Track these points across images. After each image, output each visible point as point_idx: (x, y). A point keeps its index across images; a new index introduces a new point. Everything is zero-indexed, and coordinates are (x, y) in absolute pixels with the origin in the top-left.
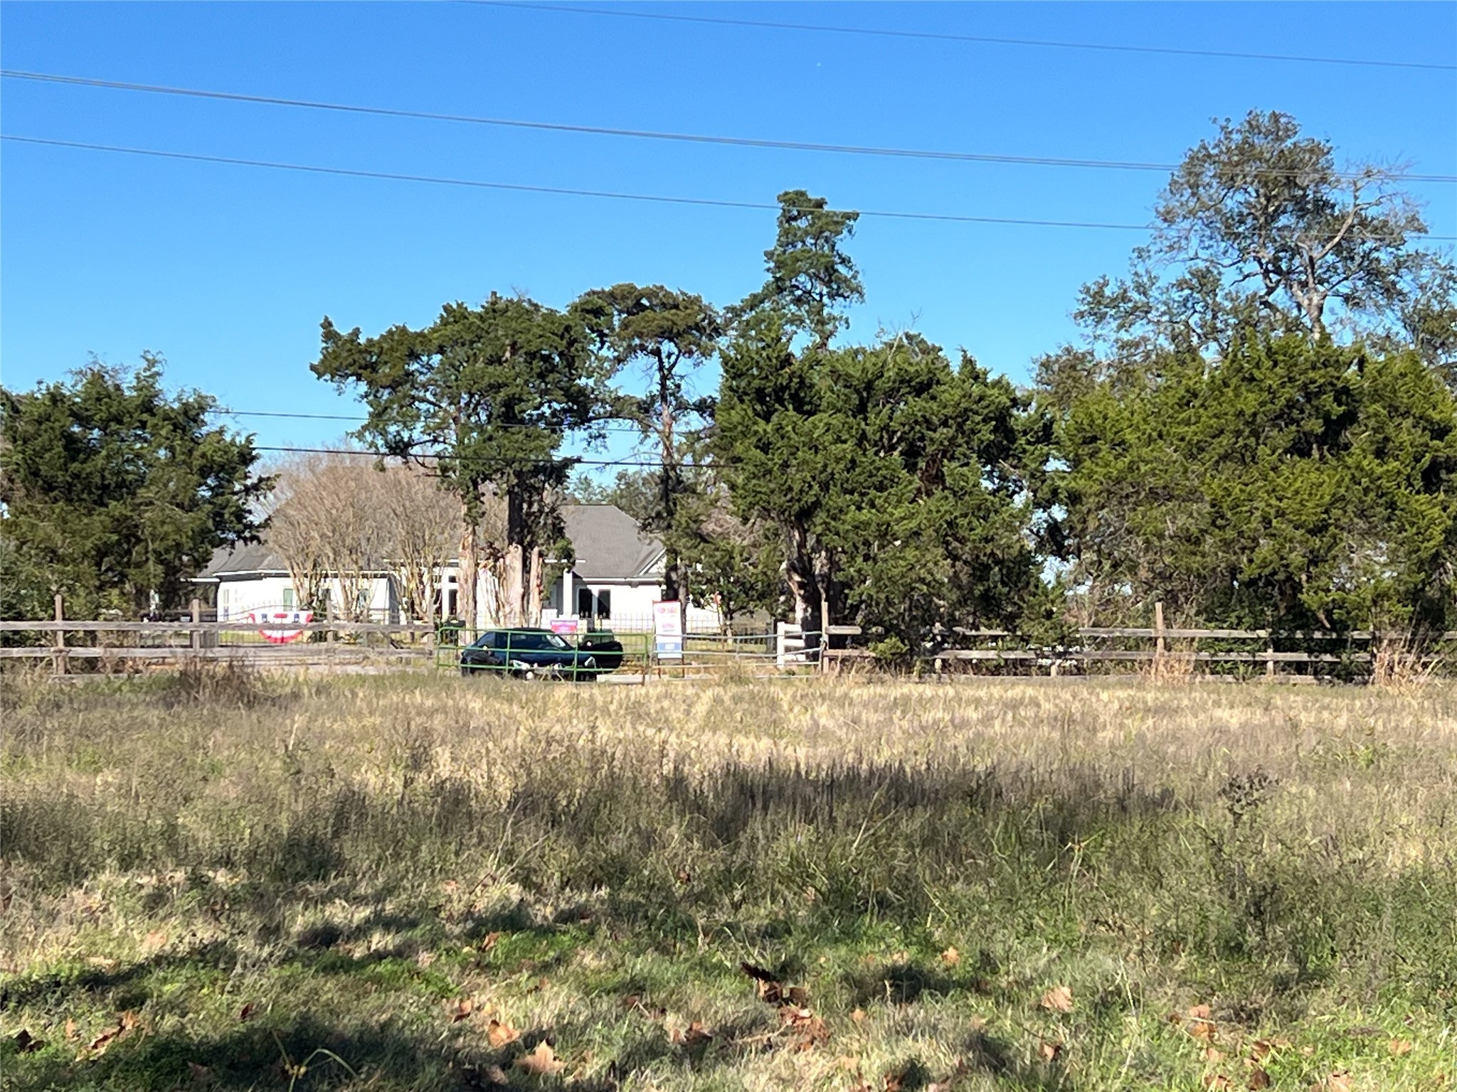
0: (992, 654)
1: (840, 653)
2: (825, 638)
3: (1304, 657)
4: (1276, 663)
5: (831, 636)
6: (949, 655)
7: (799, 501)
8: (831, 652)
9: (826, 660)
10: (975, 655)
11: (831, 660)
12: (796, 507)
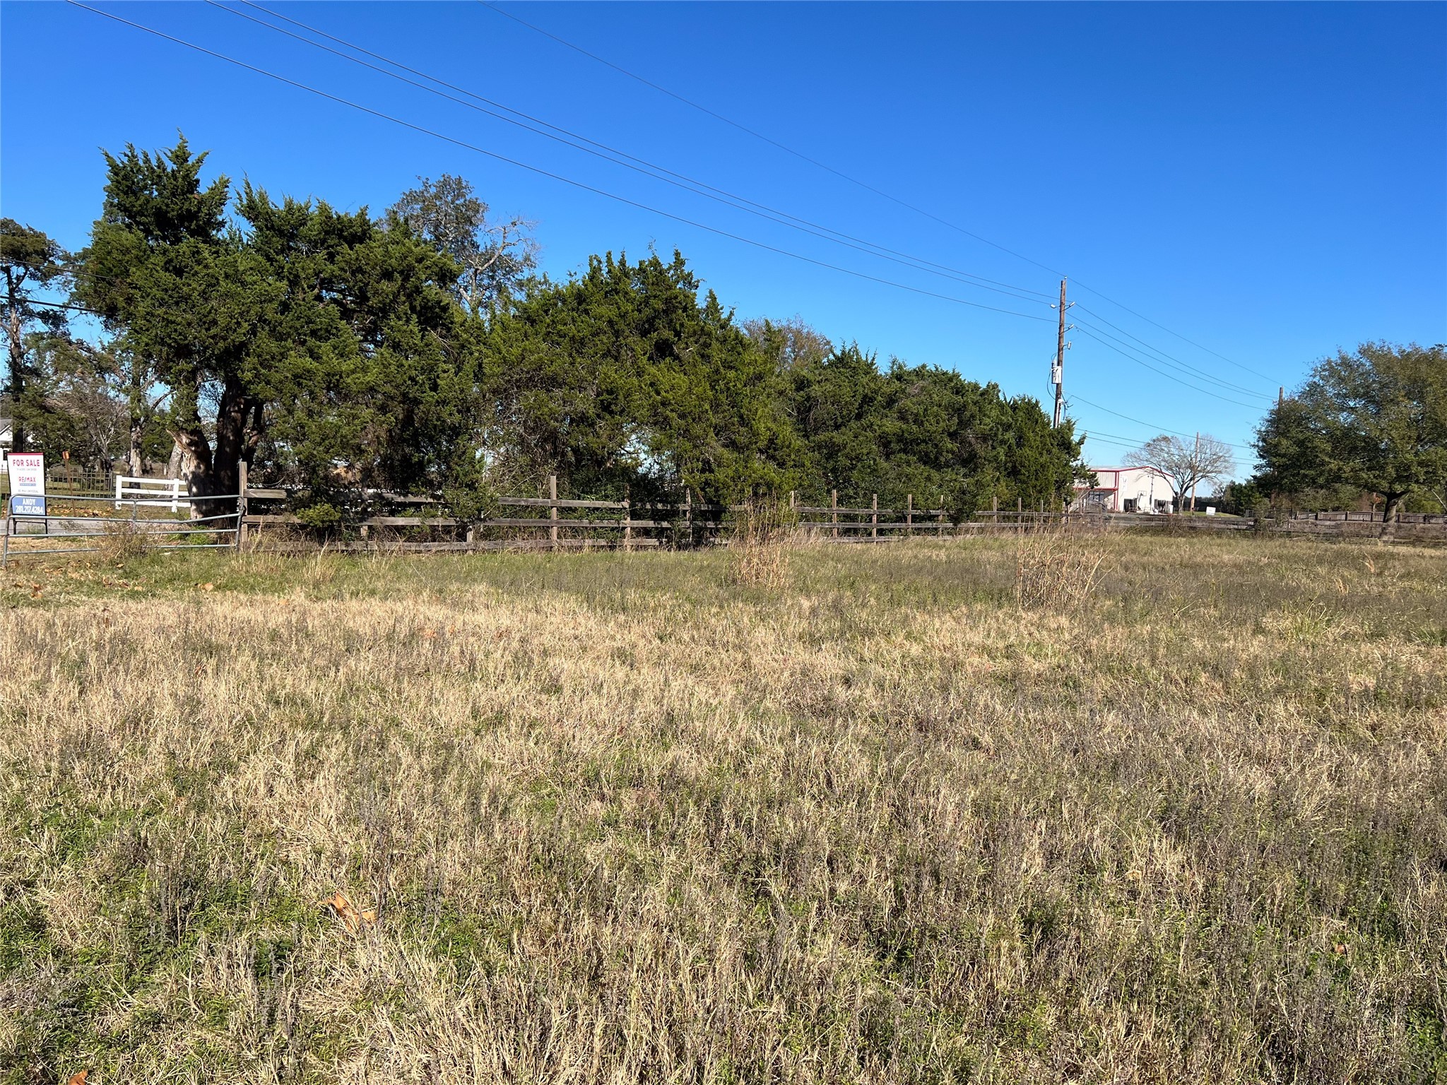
0: (416, 521)
1: (261, 519)
2: (242, 503)
3: (651, 524)
4: (632, 528)
5: (250, 500)
6: (376, 521)
7: (225, 339)
8: (251, 518)
9: (245, 526)
10: (399, 521)
11: (250, 527)
12: (221, 344)
